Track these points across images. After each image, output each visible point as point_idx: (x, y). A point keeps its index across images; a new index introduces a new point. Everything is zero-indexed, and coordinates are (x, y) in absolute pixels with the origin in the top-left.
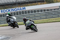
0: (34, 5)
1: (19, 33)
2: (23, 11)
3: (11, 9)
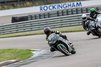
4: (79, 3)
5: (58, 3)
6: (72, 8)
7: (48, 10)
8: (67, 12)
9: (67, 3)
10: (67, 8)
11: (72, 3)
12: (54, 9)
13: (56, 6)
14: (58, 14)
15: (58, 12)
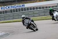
0: (33, 2)
1: (18, 30)
2: (22, 8)
3: (10, 6)
5: (11, 5)
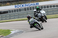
2: (36, 7)
3: (24, 4)
4: (37, 3)
6: (33, 6)
7: (20, 7)
8: (31, 8)
9: (30, 4)
10: (31, 6)
11: (33, 3)
12: (23, 7)
13: (24, 5)
14: (25, 9)
15: (25, 8)
